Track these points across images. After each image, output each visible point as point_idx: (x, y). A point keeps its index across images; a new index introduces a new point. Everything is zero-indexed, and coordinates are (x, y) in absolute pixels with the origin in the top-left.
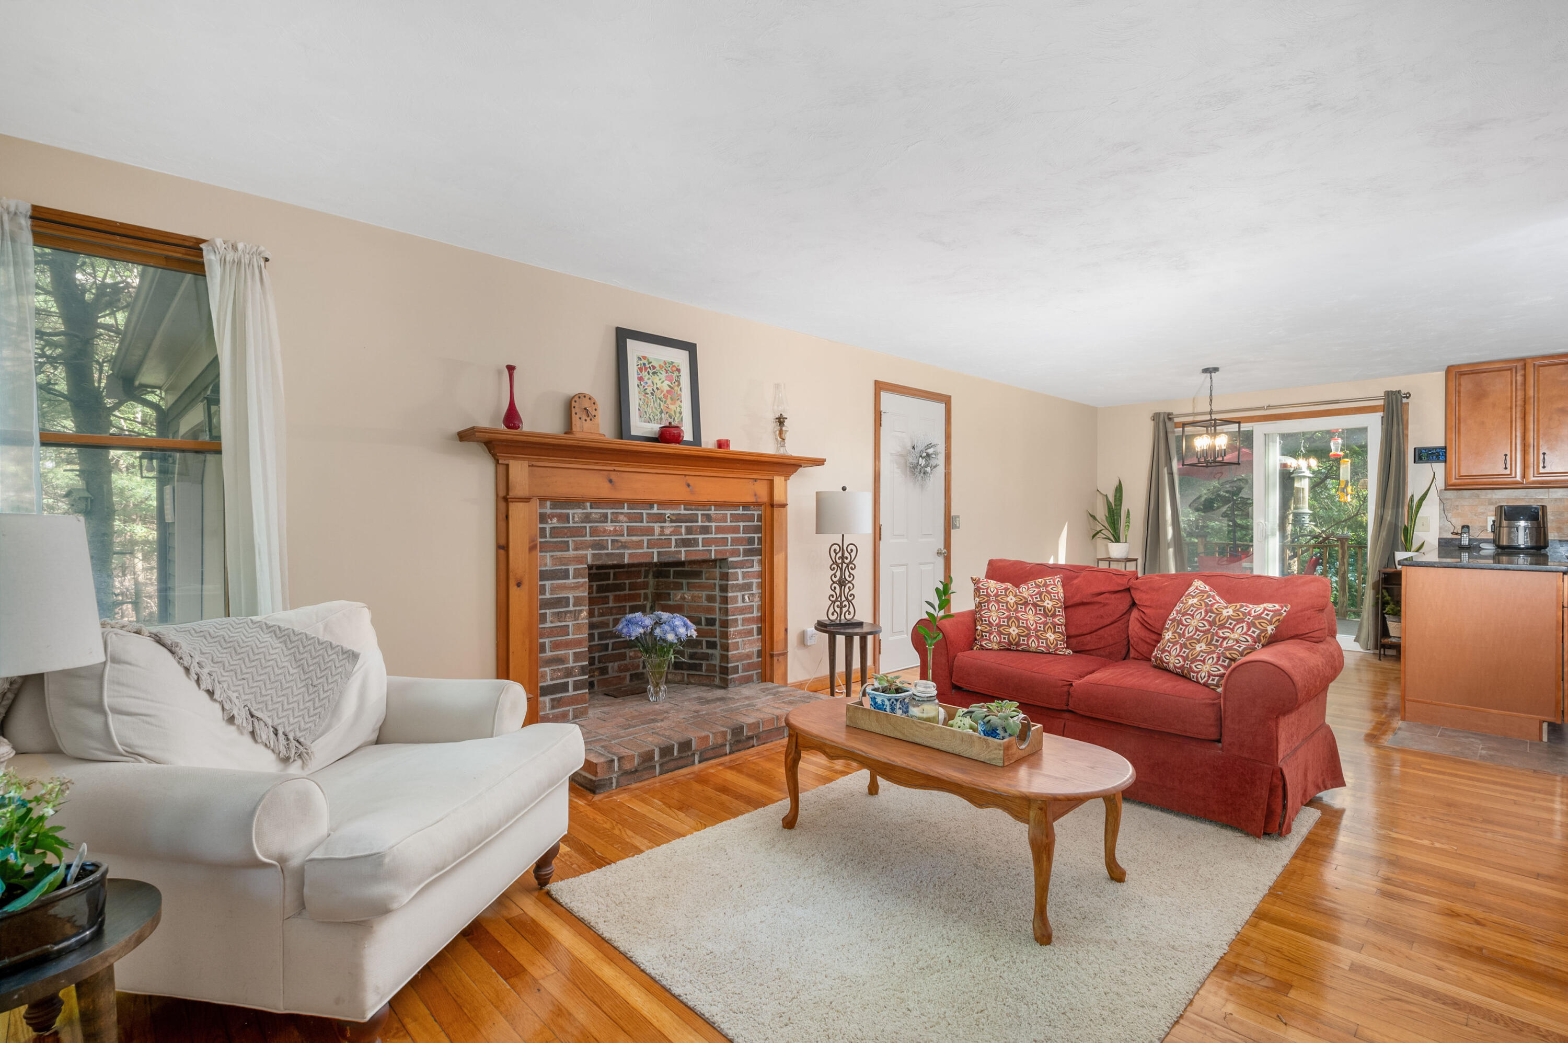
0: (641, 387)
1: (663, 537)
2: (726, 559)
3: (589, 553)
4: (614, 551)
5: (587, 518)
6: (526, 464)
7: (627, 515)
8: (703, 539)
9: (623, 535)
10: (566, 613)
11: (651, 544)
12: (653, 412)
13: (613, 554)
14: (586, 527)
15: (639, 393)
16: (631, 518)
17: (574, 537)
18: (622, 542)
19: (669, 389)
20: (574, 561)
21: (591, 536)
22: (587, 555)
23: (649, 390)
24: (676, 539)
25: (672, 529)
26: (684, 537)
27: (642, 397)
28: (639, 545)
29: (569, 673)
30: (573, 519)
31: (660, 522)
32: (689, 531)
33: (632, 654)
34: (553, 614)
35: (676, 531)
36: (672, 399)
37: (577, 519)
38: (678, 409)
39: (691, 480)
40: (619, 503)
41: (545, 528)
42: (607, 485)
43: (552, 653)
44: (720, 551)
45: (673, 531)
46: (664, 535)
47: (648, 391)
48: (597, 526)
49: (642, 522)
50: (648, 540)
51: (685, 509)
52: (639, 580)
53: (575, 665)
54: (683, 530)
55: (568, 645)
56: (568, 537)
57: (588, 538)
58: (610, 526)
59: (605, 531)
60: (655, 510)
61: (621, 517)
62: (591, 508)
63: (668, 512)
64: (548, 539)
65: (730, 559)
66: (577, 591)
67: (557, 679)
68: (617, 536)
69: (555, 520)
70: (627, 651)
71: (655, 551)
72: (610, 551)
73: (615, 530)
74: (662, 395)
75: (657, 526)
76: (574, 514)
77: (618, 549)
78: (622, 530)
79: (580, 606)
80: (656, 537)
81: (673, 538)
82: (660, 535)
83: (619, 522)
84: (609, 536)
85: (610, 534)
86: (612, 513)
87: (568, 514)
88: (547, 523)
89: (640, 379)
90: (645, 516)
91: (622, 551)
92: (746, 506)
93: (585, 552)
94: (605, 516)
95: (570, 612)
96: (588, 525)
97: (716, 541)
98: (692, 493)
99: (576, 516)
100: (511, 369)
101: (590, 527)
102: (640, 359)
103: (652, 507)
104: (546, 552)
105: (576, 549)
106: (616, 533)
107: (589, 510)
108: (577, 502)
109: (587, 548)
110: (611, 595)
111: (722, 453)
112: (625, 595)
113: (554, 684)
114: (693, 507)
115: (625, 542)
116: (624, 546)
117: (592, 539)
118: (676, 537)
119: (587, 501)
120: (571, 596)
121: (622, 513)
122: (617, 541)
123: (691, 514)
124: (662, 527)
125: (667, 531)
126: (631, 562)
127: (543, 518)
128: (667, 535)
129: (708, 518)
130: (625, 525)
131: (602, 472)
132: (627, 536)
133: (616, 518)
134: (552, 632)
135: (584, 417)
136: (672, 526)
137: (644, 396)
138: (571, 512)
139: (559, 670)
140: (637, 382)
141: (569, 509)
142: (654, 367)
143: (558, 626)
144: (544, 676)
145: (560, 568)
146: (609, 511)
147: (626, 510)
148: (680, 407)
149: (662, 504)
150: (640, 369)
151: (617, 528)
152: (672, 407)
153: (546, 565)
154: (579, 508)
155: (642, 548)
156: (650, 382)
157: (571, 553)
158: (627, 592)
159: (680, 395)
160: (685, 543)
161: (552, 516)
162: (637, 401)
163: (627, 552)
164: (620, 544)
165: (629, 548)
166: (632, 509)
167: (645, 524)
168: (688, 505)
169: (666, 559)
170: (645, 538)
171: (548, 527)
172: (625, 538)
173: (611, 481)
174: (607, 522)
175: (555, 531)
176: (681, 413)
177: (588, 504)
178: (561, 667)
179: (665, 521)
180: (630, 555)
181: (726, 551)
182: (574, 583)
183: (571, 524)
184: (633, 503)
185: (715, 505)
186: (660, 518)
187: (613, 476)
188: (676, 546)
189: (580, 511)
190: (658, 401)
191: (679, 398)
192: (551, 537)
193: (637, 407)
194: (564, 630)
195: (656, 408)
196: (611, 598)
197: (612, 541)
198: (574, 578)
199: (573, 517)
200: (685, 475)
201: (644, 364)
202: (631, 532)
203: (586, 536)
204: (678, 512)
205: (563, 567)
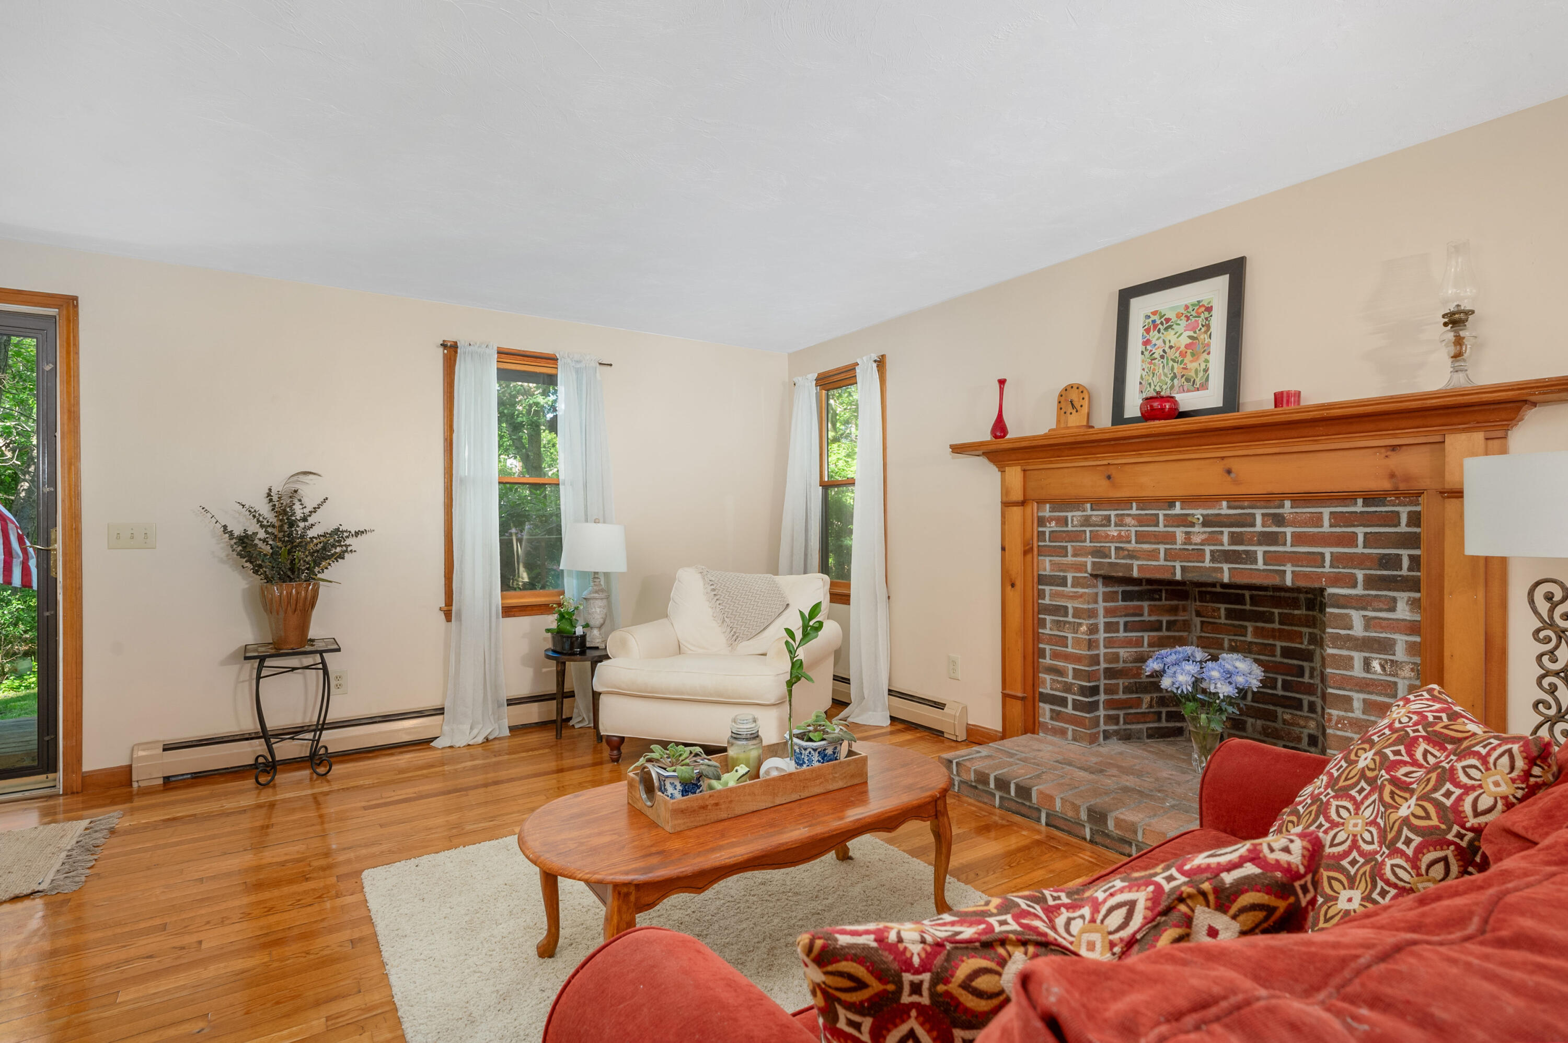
0: (1147, 353)
1: (1190, 547)
2: (1322, 590)
3: (1089, 560)
4: (1119, 561)
5: (1086, 521)
6: (1018, 469)
7: (1133, 516)
8: (1265, 552)
9: (1130, 542)
10: (1065, 622)
11: (1169, 555)
12: (1160, 381)
13: (1117, 564)
14: (1085, 531)
15: (1143, 361)
16: (1141, 521)
17: (1073, 542)
18: (1128, 551)
19: (1189, 341)
20: (1072, 568)
21: (1091, 542)
22: (1086, 562)
23: (1158, 353)
24: (1211, 551)
25: (1204, 537)
26: (1227, 547)
27: (1146, 366)
28: (1154, 555)
29: (1068, 688)
30: (1072, 522)
31: (1184, 526)
32: (1236, 539)
33: (1287, 717)
34: (1053, 621)
35: (1213, 539)
36: (1193, 355)
37: (1075, 523)
38: (1203, 366)
39: (1235, 465)
40: (1125, 503)
41: (1044, 533)
42: (1105, 483)
43: (1051, 662)
44: (1306, 575)
45: (1206, 540)
46: (1191, 544)
47: (1156, 356)
48: (1097, 531)
49: (1157, 525)
50: (1166, 549)
51: (1229, 507)
52: (1296, 612)
53: (1074, 681)
54: (1225, 538)
55: (1067, 657)
56: (1066, 542)
57: (1088, 544)
58: (1113, 531)
59: (1108, 536)
60: (1178, 509)
61: (1128, 520)
62: (1092, 509)
63: (1198, 513)
64: (1048, 543)
65: (1330, 590)
66: (1076, 602)
67: (1056, 690)
68: (1121, 542)
69: (1053, 524)
70: (1280, 710)
71: (1178, 565)
72: (1113, 560)
73: (1120, 536)
74: (1177, 354)
75: (1180, 533)
76: (1073, 516)
77: (1123, 558)
78: (1129, 536)
79: (1080, 618)
80: (1178, 547)
81: (1208, 549)
82: (1185, 544)
83: (1126, 525)
84: (1112, 542)
85: (1113, 540)
86: (1117, 515)
87: (1067, 517)
88: (1045, 526)
89: (1147, 343)
90: (1161, 518)
91: (1129, 561)
92: (1370, 498)
93: (1084, 559)
94: (1108, 518)
95: (1069, 623)
96: (1088, 529)
97: (1294, 558)
98: (1236, 482)
99: (1075, 519)
100: (1002, 382)
101: (1091, 531)
102: (1148, 317)
103: (1171, 505)
104: (1045, 556)
105: (1074, 555)
106: (1120, 538)
107: (1089, 512)
108: (1074, 503)
109: (1086, 555)
110: (1250, 626)
111: (1288, 412)
112: (1273, 630)
113: (1053, 695)
114: (1246, 504)
115: (1133, 551)
116: (1132, 555)
117: (1092, 544)
118: (1213, 548)
119: (1087, 502)
120: (1070, 606)
121: (1129, 515)
122: (1122, 548)
123: (1240, 514)
124: (1187, 533)
125: (1197, 539)
126: (1142, 576)
127: (1042, 521)
128: (1196, 544)
129: (1279, 520)
130: (1133, 529)
131: (1098, 468)
132: (1136, 543)
133: (1122, 521)
134: (1053, 640)
135: (1070, 409)
136: (1205, 532)
137: (1150, 363)
138: (1070, 515)
139: (1058, 682)
140: (1141, 348)
141: (1067, 511)
142: (1168, 320)
143: (1057, 635)
144: (1044, 682)
145: (1058, 574)
146: (1113, 513)
147: (1134, 511)
148: (1207, 361)
149: (1190, 501)
150: (1148, 331)
151: (1123, 533)
152: (1192, 366)
153: (1045, 570)
154: (1079, 510)
155: (1158, 559)
156: (1160, 343)
157: (1070, 559)
158: (1276, 626)
159: (1208, 345)
160: (1228, 557)
161: (1051, 519)
162: (1139, 372)
163: (1136, 563)
164: (1126, 553)
165: (1137, 558)
166: (1142, 509)
167: (1161, 528)
168: (1234, 500)
169: (1192, 576)
170: (1162, 548)
171: (1047, 530)
172: (1133, 545)
173: (1109, 477)
174: (1110, 526)
175: (1054, 536)
176: (1206, 370)
177: (1088, 506)
178: (1060, 679)
179: (1192, 525)
180: (1139, 567)
181: (1320, 576)
182: (1072, 592)
183: (1070, 528)
184: (1144, 503)
185: (1293, 500)
186: (1184, 521)
187: (1113, 471)
188: (1213, 560)
189: (1080, 513)
190: (1171, 363)
191: (1207, 350)
192: (1050, 541)
193: (1138, 380)
194: (1063, 641)
195: (1166, 375)
196: (1250, 629)
197: (1116, 548)
198: (1073, 586)
199: (1072, 520)
200: (1223, 458)
201: (1154, 321)
202: (1141, 538)
203: (1085, 541)
204: (1216, 512)
205: (1062, 574)
